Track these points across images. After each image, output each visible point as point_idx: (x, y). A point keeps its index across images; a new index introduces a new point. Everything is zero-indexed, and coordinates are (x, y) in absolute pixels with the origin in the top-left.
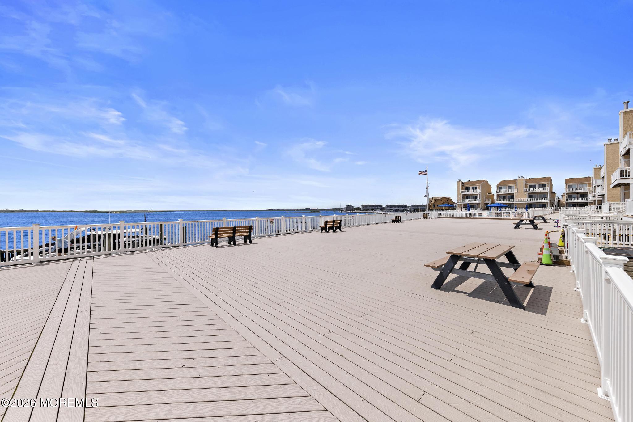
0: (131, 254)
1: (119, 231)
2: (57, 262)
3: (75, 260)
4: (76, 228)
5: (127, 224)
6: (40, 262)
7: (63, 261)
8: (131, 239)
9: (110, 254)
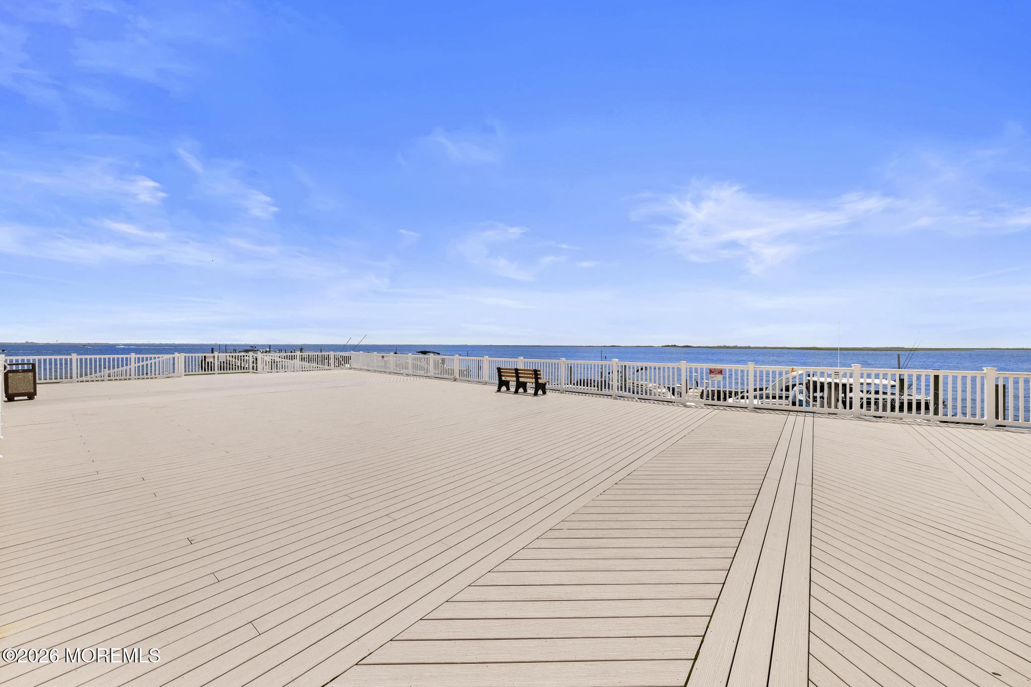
0: (873, 422)
1: (851, 381)
2: (771, 412)
3: (791, 413)
4: (793, 370)
5: (866, 370)
6: (755, 408)
7: (777, 412)
8: (873, 396)
9: (836, 414)
